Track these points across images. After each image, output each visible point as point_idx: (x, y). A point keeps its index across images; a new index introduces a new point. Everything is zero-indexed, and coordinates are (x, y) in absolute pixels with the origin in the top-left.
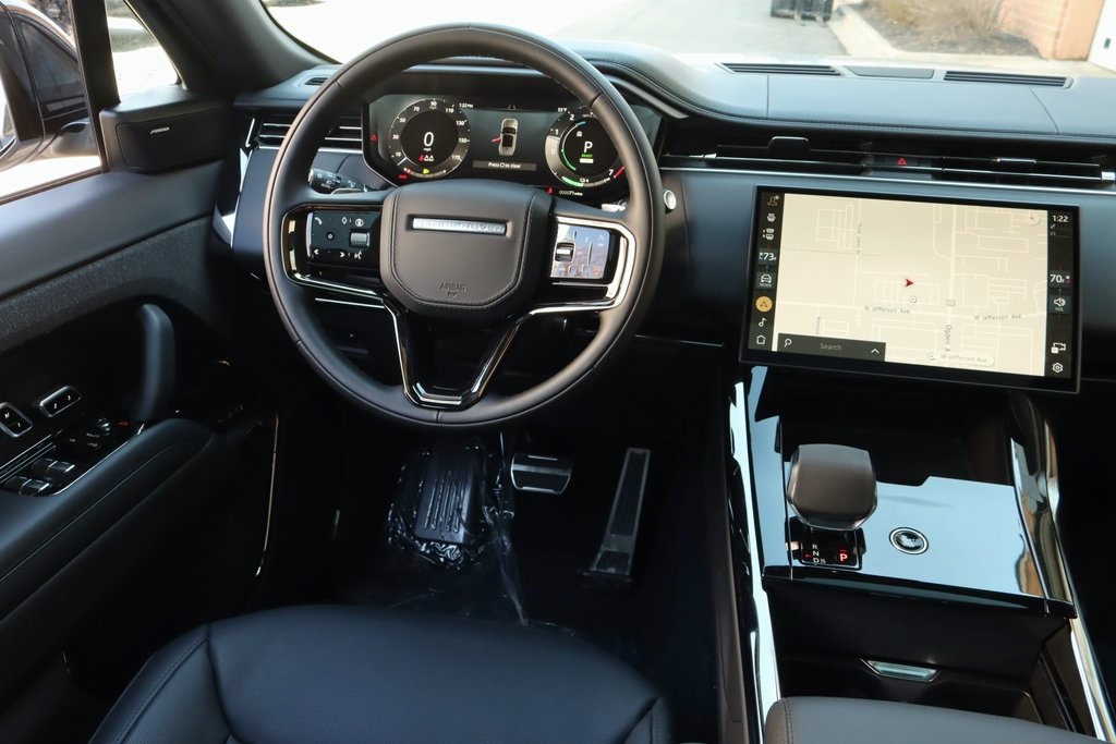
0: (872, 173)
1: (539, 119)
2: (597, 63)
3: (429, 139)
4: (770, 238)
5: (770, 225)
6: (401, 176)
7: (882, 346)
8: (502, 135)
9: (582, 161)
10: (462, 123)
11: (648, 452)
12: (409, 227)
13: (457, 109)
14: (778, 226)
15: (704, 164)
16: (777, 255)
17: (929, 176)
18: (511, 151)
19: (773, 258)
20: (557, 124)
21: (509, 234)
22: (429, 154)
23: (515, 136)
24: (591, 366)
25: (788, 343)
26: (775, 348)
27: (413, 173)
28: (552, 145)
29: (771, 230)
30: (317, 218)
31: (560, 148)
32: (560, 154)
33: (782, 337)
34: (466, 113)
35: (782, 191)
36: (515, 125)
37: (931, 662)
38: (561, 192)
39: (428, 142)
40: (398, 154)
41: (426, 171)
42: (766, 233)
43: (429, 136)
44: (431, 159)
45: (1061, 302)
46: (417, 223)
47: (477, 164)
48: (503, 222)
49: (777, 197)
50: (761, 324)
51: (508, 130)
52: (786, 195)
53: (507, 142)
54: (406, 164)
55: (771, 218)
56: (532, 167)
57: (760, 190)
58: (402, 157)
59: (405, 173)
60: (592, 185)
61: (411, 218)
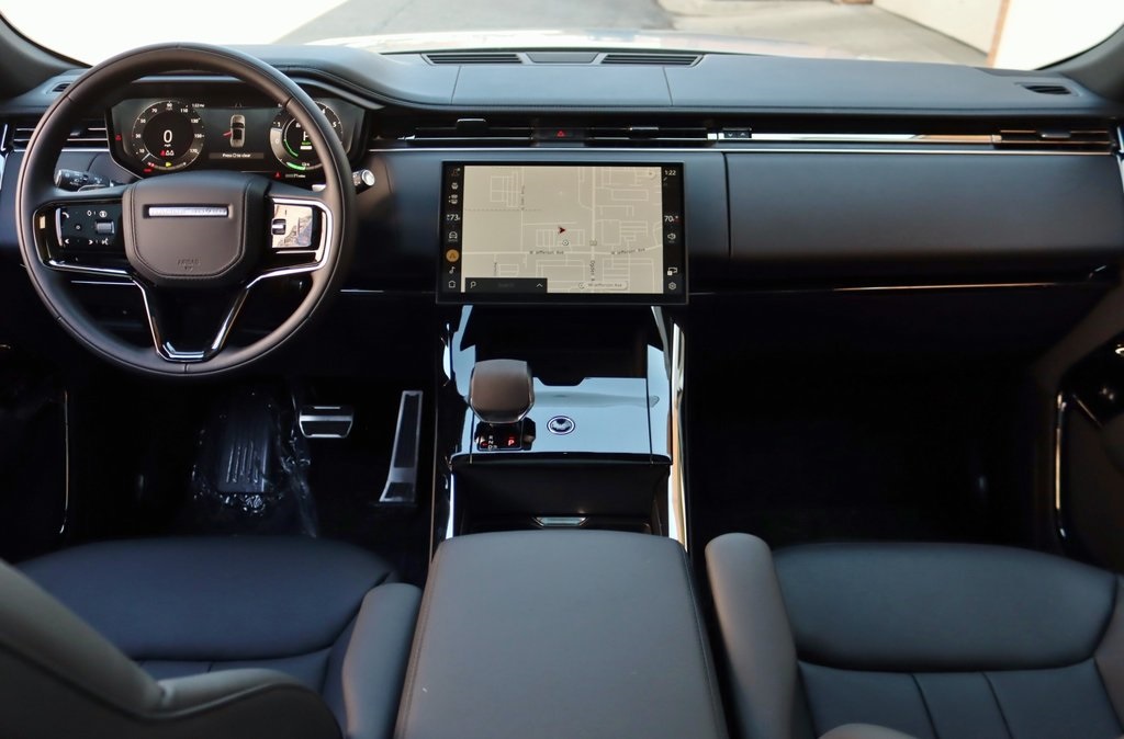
0: (538, 145)
1: (262, 114)
3: (168, 136)
4: (454, 202)
5: (454, 192)
6: (146, 170)
7: (544, 281)
8: (232, 130)
9: (302, 148)
10: (196, 121)
11: (421, 393)
12: (146, 215)
13: (190, 109)
14: (460, 192)
15: (406, 145)
16: (461, 216)
17: (582, 145)
18: (241, 143)
19: (458, 218)
20: (278, 118)
21: (230, 216)
22: (169, 149)
23: (243, 130)
24: (307, 316)
25: (473, 285)
26: (463, 290)
27: (156, 167)
28: (276, 136)
29: (455, 196)
30: (65, 214)
31: (283, 138)
32: (283, 142)
33: (468, 280)
34: (199, 112)
35: (463, 164)
36: (242, 120)
37: (582, 512)
38: (287, 176)
39: (168, 138)
40: (142, 151)
41: (168, 164)
42: (451, 199)
43: (168, 134)
44: (172, 153)
45: (673, 236)
46: (153, 211)
47: (213, 156)
48: (225, 206)
49: (459, 170)
50: (451, 272)
51: (237, 125)
52: (466, 167)
53: (237, 136)
54: (149, 159)
55: (455, 186)
56: (260, 156)
57: (446, 165)
58: (146, 153)
59: (150, 167)
60: (312, 168)
61: (147, 208)
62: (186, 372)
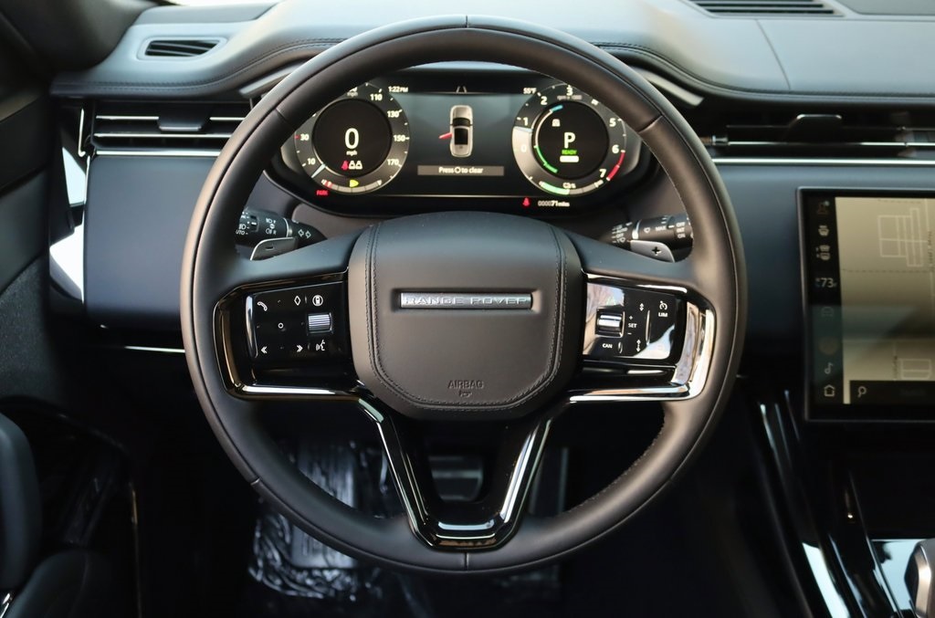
0: (913, 155)
1: (500, 104)
2: (616, 50)
3: (352, 138)
4: (826, 258)
5: (824, 240)
6: (319, 192)
8: (452, 130)
9: (563, 159)
10: (394, 114)
12: (396, 305)
13: (386, 94)
14: (833, 240)
15: (713, 151)
16: (837, 279)
18: (467, 150)
19: (832, 284)
20: (523, 112)
21: (536, 308)
22: (355, 159)
23: (470, 130)
25: (862, 392)
26: (847, 400)
27: (335, 187)
28: (522, 141)
29: (825, 248)
30: (260, 303)
31: (533, 144)
32: (534, 151)
33: (854, 385)
34: (399, 99)
35: (832, 195)
36: (468, 114)
38: (541, 203)
39: (352, 142)
40: (312, 161)
41: (353, 183)
42: (820, 252)
43: (352, 135)
44: (358, 166)
46: (406, 300)
47: (423, 170)
48: (528, 292)
49: (827, 203)
50: (827, 370)
51: (459, 121)
52: (839, 201)
53: (461, 138)
54: (324, 175)
55: (824, 232)
56: (498, 171)
57: (806, 194)
58: (318, 165)
59: (324, 188)
60: (580, 191)
61: (397, 293)
62: (465, 568)
